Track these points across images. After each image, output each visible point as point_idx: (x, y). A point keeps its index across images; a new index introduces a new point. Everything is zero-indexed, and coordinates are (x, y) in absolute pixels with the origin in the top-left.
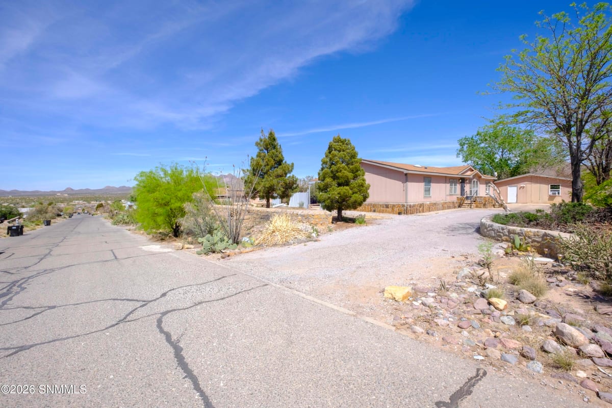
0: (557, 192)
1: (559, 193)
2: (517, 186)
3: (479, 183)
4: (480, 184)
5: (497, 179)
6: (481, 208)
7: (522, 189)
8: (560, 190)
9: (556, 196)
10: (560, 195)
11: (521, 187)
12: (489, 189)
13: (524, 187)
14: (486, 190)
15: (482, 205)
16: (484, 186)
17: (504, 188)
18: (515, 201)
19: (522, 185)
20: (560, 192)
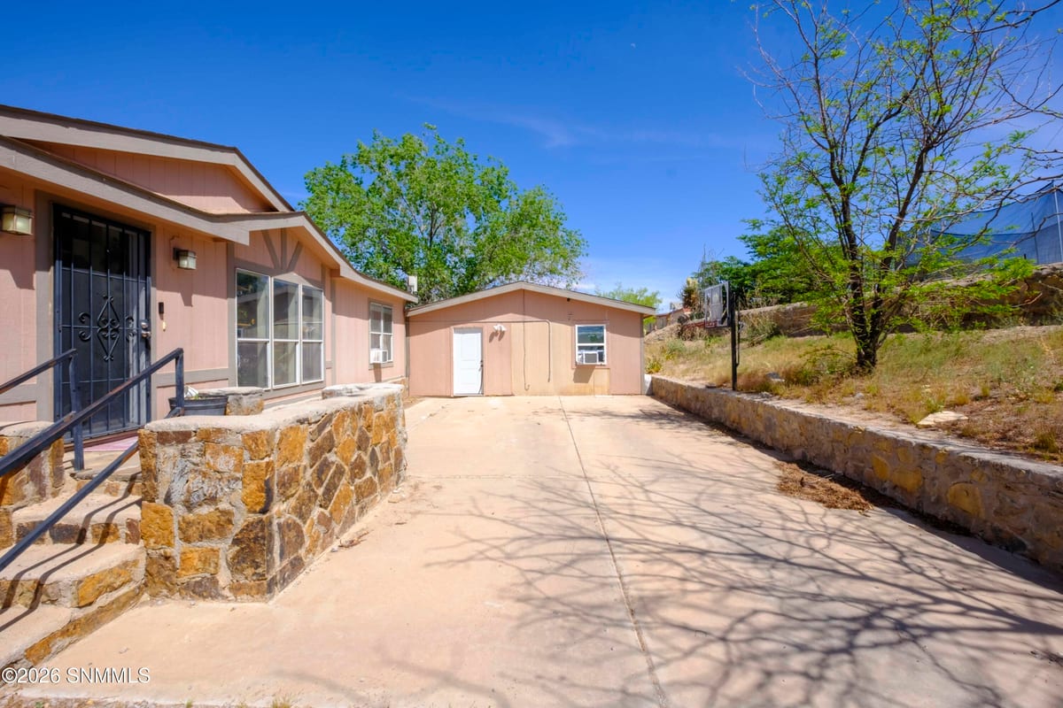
0: (596, 352)
1: (601, 359)
2: (480, 330)
3: (327, 305)
4: (334, 311)
5: (415, 300)
6: (204, 589)
7: (496, 339)
8: (604, 344)
9: (593, 367)
10: (605, 363)
11: (494, 334)
12: (387, 343)
13: (502, 333)
14: (375, 344)
15: (225, 548)
16: (363, 326)
17: (440, 334)
18: (476, 389)
19: (497, 327)
20: (605, 354)
